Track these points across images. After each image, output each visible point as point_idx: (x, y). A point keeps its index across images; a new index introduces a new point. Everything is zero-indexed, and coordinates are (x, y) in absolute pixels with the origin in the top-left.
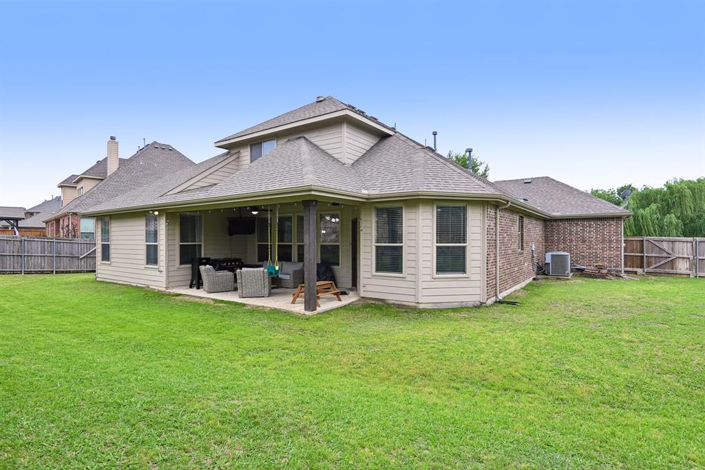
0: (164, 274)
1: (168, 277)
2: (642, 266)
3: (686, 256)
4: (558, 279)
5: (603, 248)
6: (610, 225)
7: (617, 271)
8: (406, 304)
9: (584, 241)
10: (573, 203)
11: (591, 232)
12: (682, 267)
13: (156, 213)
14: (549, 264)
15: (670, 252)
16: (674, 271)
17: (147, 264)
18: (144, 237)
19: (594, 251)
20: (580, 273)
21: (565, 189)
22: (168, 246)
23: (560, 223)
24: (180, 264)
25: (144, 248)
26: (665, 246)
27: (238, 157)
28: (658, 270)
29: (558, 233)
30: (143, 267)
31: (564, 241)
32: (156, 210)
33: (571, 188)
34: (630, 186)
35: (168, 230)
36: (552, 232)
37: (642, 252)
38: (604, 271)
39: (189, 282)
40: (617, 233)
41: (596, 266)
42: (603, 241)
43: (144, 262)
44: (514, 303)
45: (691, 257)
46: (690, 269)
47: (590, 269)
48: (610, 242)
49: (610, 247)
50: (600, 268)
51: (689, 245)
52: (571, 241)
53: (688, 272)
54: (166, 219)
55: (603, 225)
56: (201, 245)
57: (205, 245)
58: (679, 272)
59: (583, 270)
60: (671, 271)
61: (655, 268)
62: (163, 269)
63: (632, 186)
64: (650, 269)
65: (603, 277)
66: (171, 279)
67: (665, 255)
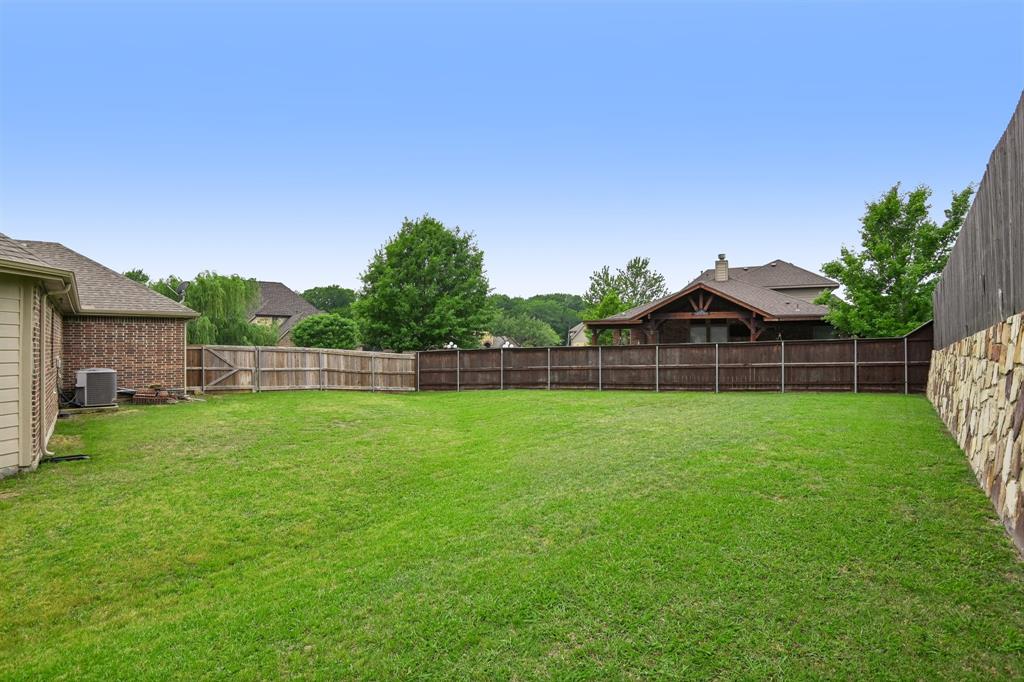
2: (200, 384)
3: (248, 368)
4: (100, 411)
5: (159, 361)
6: (169, 329)
7: (179, 392)
9: (130, 351)
10: (112, 292)
11: (143, 337)
12: (245, 381)
14: (83, 388)
15: (232, 363)
16: (236, 387)
19: (146, 365)
20: (129, 398)
21: (94, 269)
23: (93, 323)
26: (226, 356)
28: (219, 387)
29: (88, 339)
31: (100, 351)
33: (105, 268)
34: (140, 272)
36: (78, 336)
37: (200, 365)
38: (164, 393)
40: (178, 341)
41: (152, 387)
42: (160, 351)
44: (80, 458)
45: (253, 369)
46: (252, 383)
47: (143, 390)
48: (169, 351)
49: (169, 360)
50: (157, 389)
51: (252, 354)
52: (110, 351)
53: (250, 386)
55: (160, 328)
58: (241, 387)
59: (130, 395)
60: (232, 387)
61: (216, 384)
63: (143, 272)
64: (210, 387)
65: (164, 401)
67: (226, 367)
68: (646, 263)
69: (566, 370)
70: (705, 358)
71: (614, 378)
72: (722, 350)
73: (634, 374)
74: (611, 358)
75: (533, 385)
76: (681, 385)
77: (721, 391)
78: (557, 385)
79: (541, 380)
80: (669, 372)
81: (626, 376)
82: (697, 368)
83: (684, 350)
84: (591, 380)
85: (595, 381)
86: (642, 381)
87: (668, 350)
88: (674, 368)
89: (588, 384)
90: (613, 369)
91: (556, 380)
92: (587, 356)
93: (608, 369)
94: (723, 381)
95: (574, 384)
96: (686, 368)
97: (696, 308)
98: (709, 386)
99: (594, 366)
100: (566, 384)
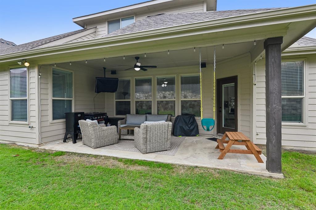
0: (36, 130)
1: (41, 133)
8: (306, 149)
13: (27, 64)
17: (13, 119)
18: (8, 93)
22: (40, 100)
24: (54, 119)
25: (9, 103)
27: (95, 32)
30: (7, 123)
32: (26, 61)
35: (40, 83)
39: (63, 136)
43: (9, 117)
54: (39, 72)
56: (71, 101)
57: (75, 101)
62: (36, 125)
66: (44, 135)
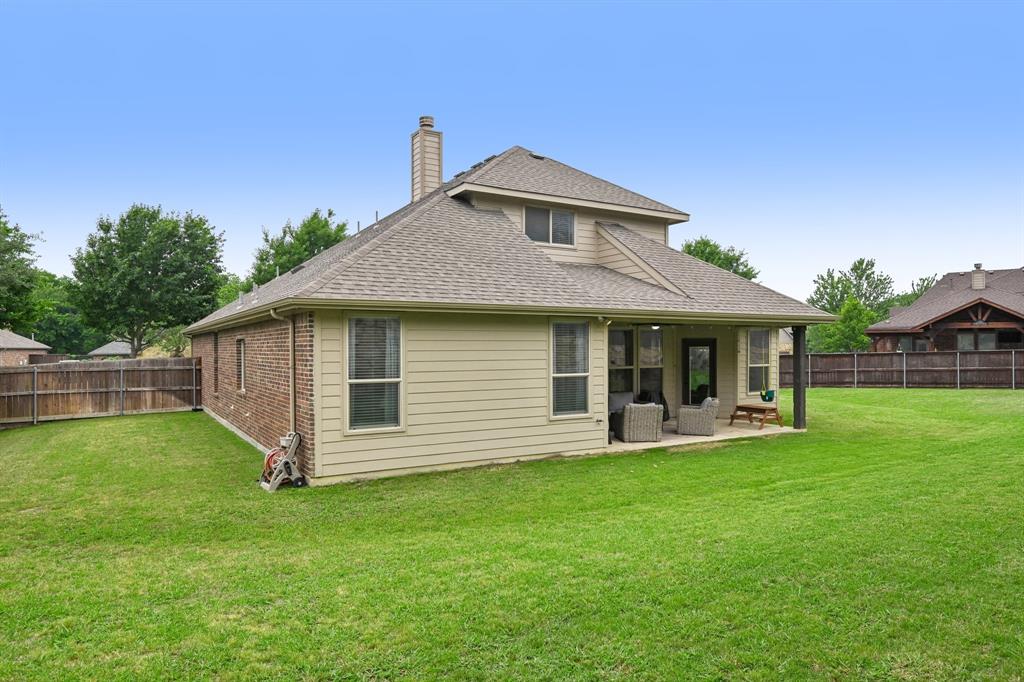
0: (605, 425)
25: (549, 384)
30: (541, 422)
62: (602, 416)
68: (871, 264)
69: (871, 371)
70: (1002, 362)
71: (917, 378)
72: (1017, 355)
73: (936, 375)
74: (914, 362)
75: (839, 383)
76: (980, 384)
77: (1017, 388)
78: (863, 384)
79: (847, 380)
80: (969, 373)
81: (928, 376)
82: (996, 370)
83: (983, 356)
84: (895, 380)
85: (900, 380)
86: (943, 381)
87: (968, 356)
88: (973, 370)
89: (892, 384)
90: (917, 371)
91: (862, 380)
92: (891, 360)
93: (913, 371)
94: (1019, 380)
95: (879, 383)
96: (985, 370)
97: (974, 319)
98: (1006, 384)
99: (898, 368)
100: (872, 383)
